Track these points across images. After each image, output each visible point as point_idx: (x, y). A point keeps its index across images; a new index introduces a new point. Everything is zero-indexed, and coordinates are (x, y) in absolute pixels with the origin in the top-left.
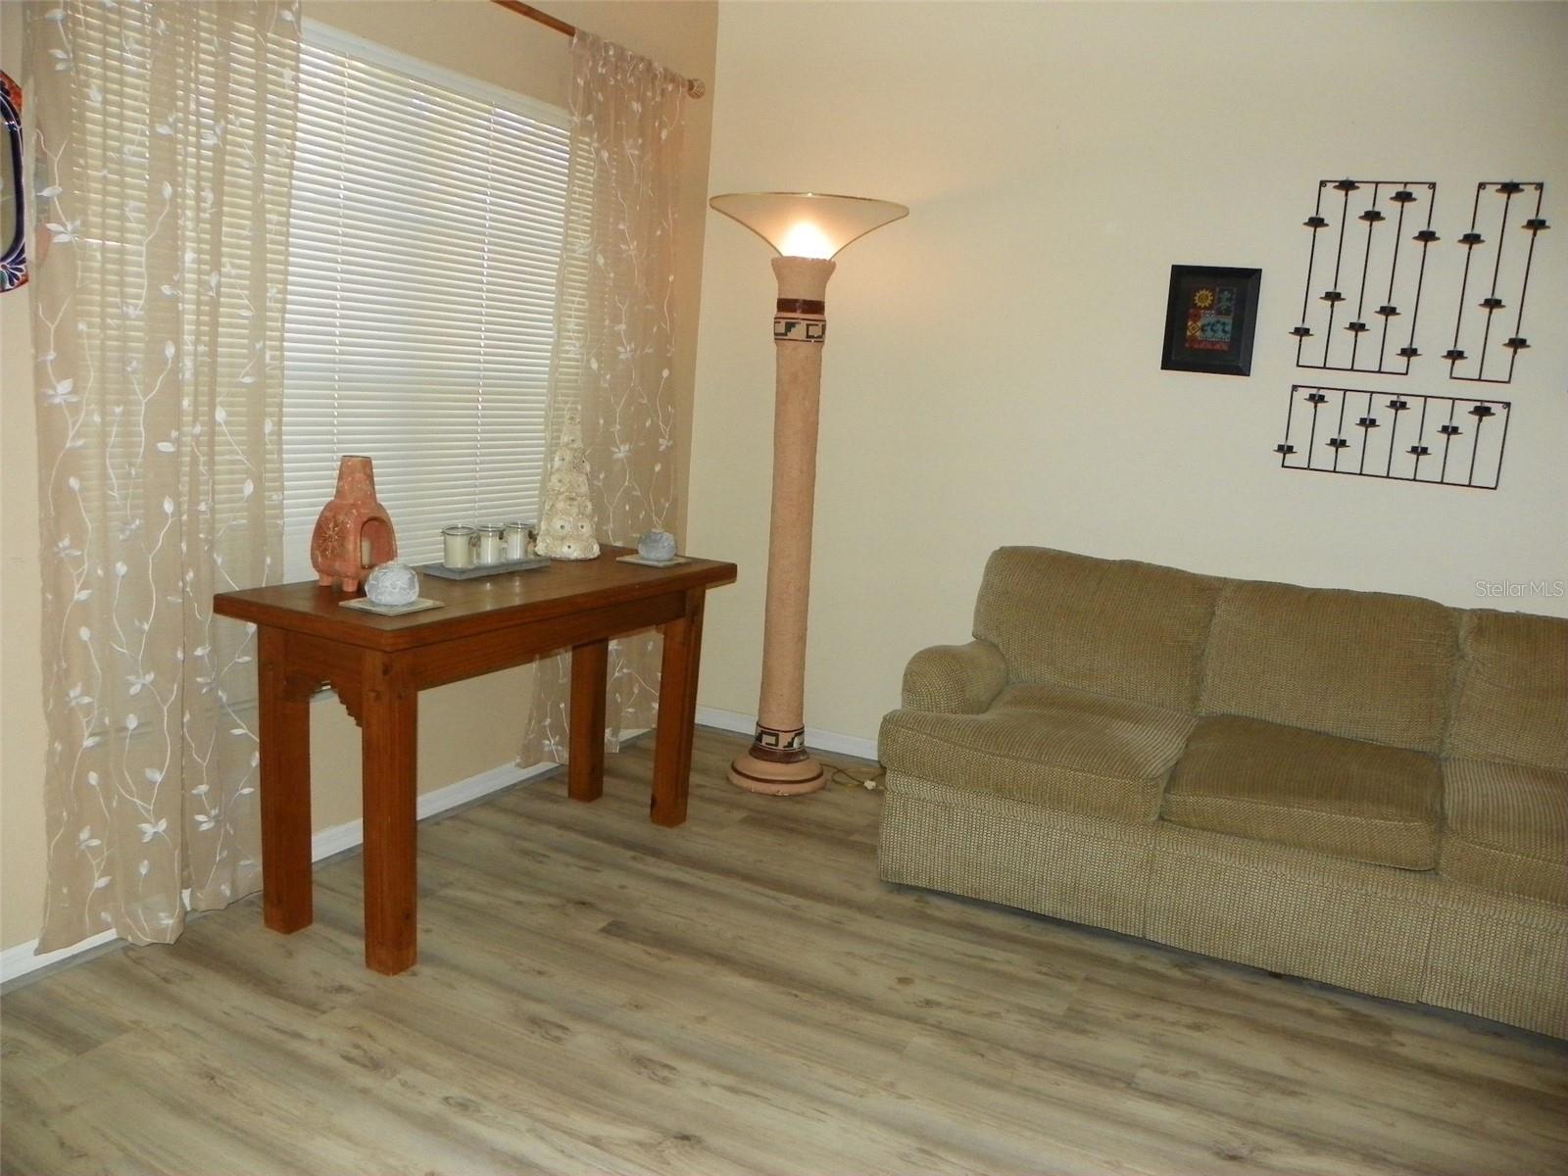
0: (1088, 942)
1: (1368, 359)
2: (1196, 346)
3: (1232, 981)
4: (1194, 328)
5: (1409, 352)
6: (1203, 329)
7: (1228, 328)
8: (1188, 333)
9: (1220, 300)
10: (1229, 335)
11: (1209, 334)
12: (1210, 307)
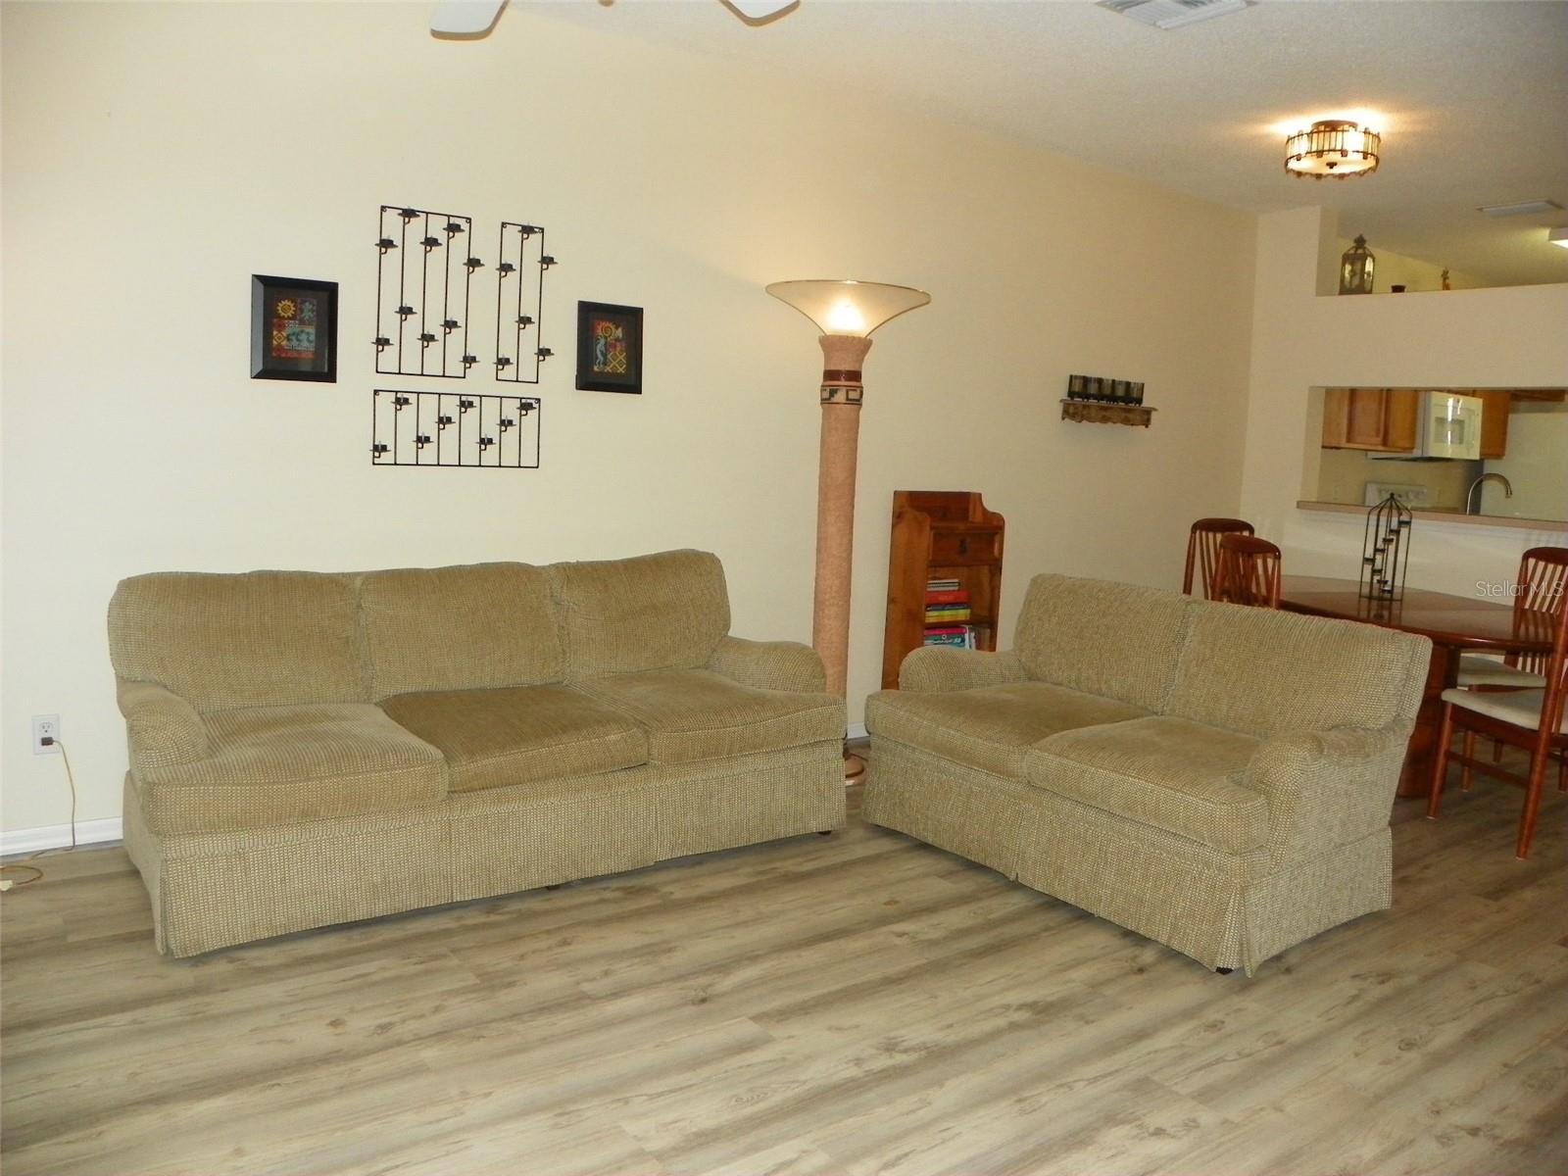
0: (409, 927)
1: (433, 365)
2: (283, 355)
3: (536, 904)
4: (279, 338)
5: (469, 360)
6: (288, 338)
7: (312, 338)
8: (275, 342)
9: (302, 311)
10: (313, 344)
11: (295, 343)
12: (293, 318)
